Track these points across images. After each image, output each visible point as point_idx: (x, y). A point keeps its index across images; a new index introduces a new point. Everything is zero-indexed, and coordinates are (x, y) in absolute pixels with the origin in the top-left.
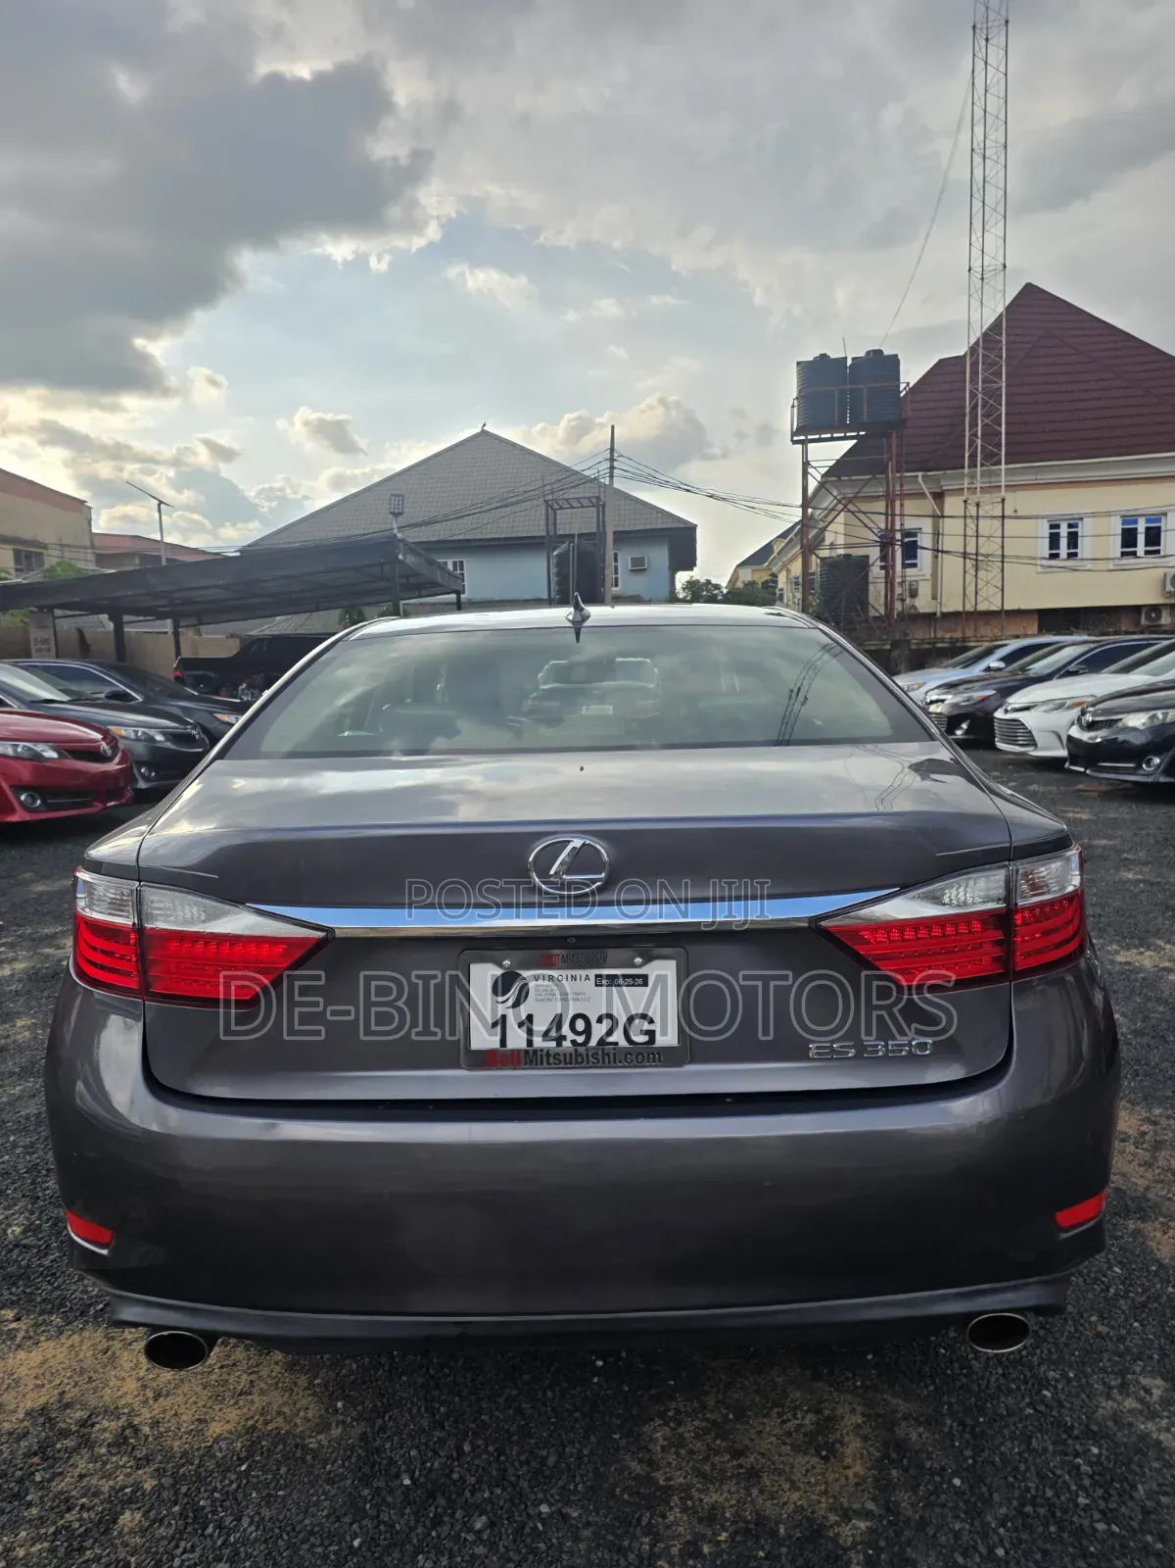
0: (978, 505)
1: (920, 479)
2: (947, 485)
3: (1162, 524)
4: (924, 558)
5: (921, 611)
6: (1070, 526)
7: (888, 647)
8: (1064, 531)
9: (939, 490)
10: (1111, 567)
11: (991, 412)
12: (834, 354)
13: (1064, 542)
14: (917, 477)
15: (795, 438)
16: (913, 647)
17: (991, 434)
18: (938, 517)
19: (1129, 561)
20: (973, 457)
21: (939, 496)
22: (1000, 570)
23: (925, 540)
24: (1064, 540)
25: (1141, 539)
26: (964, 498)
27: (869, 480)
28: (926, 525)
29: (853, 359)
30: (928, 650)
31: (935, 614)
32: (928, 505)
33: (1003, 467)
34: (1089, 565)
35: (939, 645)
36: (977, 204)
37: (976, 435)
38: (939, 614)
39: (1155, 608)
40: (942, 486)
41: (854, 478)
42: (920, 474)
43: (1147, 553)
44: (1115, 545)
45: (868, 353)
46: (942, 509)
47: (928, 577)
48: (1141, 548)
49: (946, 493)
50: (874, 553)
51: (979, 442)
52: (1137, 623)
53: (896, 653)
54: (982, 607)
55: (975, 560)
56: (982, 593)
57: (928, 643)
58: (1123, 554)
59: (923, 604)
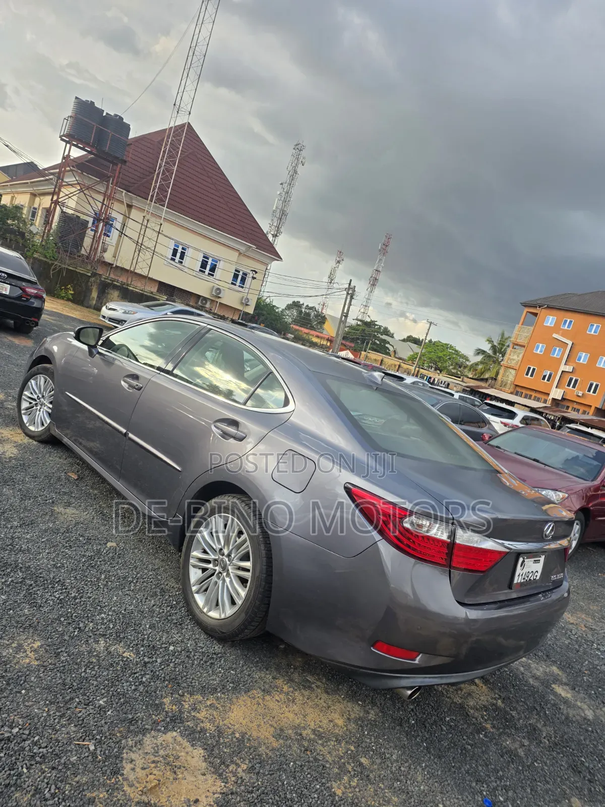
0: (148, 221)
1: (123, 194)
2: (135, 203)
3: (218, 264)
4: (115, 234)
5: (107, 261)
6: (183, 249)
7: (89, 274)
8: (180, 250)
9: (130, 204)
10: (194, 274)
11: (166, 179)
12: (98, 105)
13: (178, 255)
14: (122, 192)
15: (64, 138)
16: (103, 279)
17: (163, 189)
18: (126, 217)
19: (201, 274)
20: (152, 196)
21: (130, 207)
22: (150, 257)
23: (118, 225)
24: (179, 254)
25: (208, 267)
26: (144, 215)
27: (98, 181)
28: (120, 218)
29: (107, 114)
30: (109, 283)
31: (113, 265)
32: (124, 208)
33: (165, 208)
34: (186, 270)
35: (115, 283)
36: (185, 75)
37: (156, 186)
38: (114, 266)
39: (205, 299)
40: (132, 203)
41: (90, 176)
42: (124, 191)
43: (209, 274)
44: (198, 266)
45: (116, 115)
46: (129, 213)
47: (114, 245)
48: (207, 271)
49: (133, 207)
50: (91, 220)
51: (156, 190)
52: (197, 303)
53: (93, 279)
54: (138, 271)
55: (139, 246)
56: (140, 265)
57: (111, 280)
58: (200, 270)
59: (108, 257)
